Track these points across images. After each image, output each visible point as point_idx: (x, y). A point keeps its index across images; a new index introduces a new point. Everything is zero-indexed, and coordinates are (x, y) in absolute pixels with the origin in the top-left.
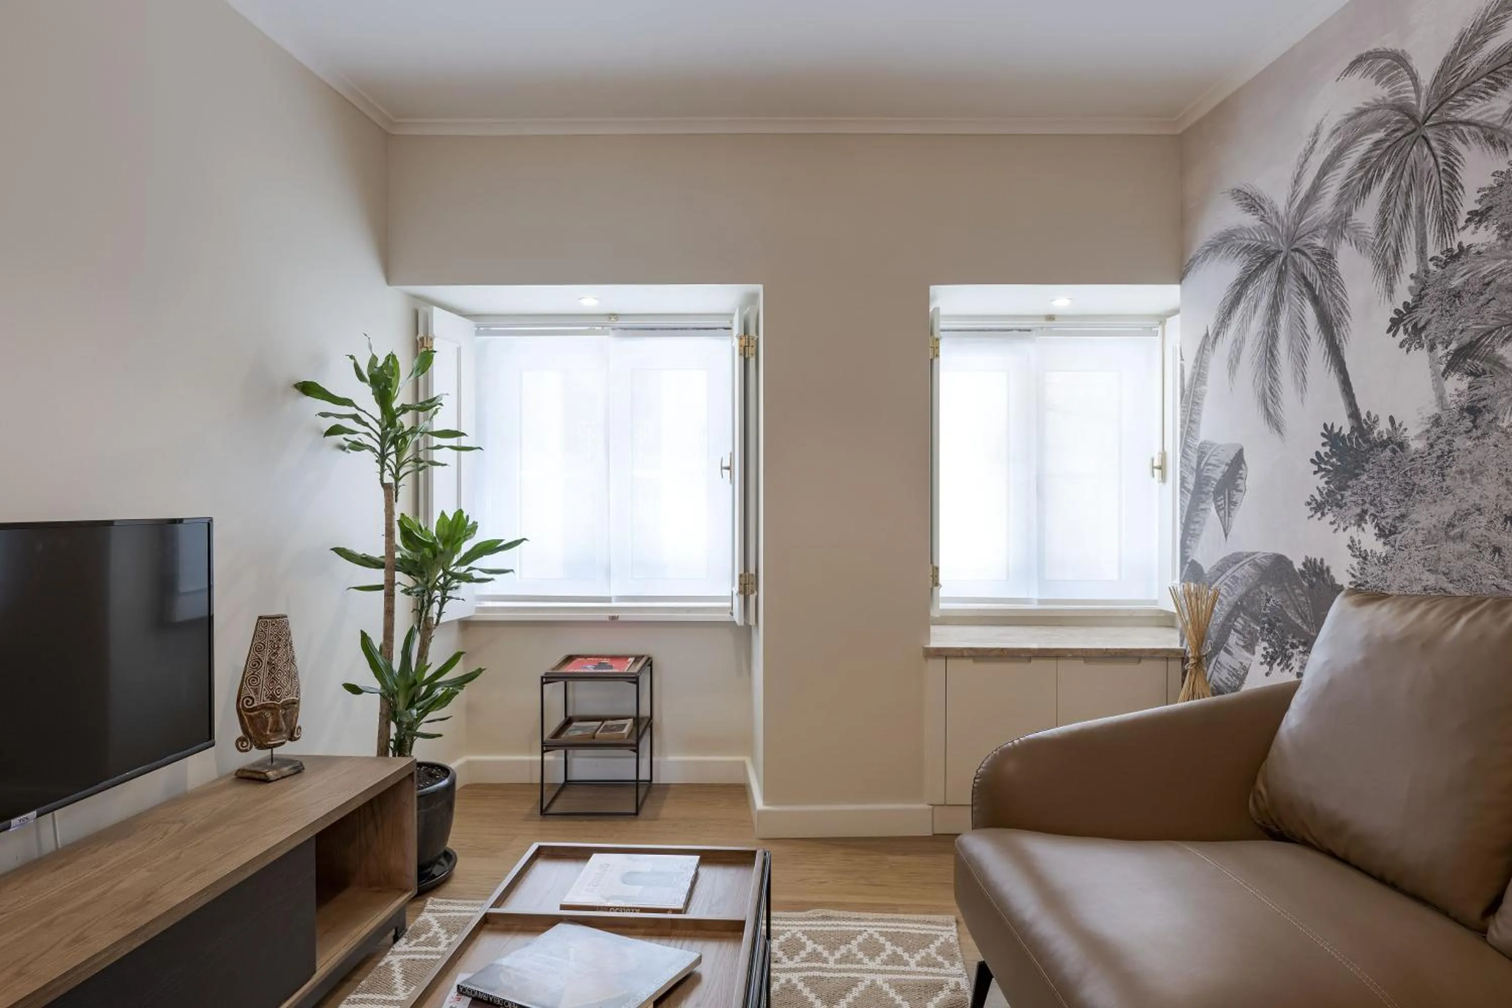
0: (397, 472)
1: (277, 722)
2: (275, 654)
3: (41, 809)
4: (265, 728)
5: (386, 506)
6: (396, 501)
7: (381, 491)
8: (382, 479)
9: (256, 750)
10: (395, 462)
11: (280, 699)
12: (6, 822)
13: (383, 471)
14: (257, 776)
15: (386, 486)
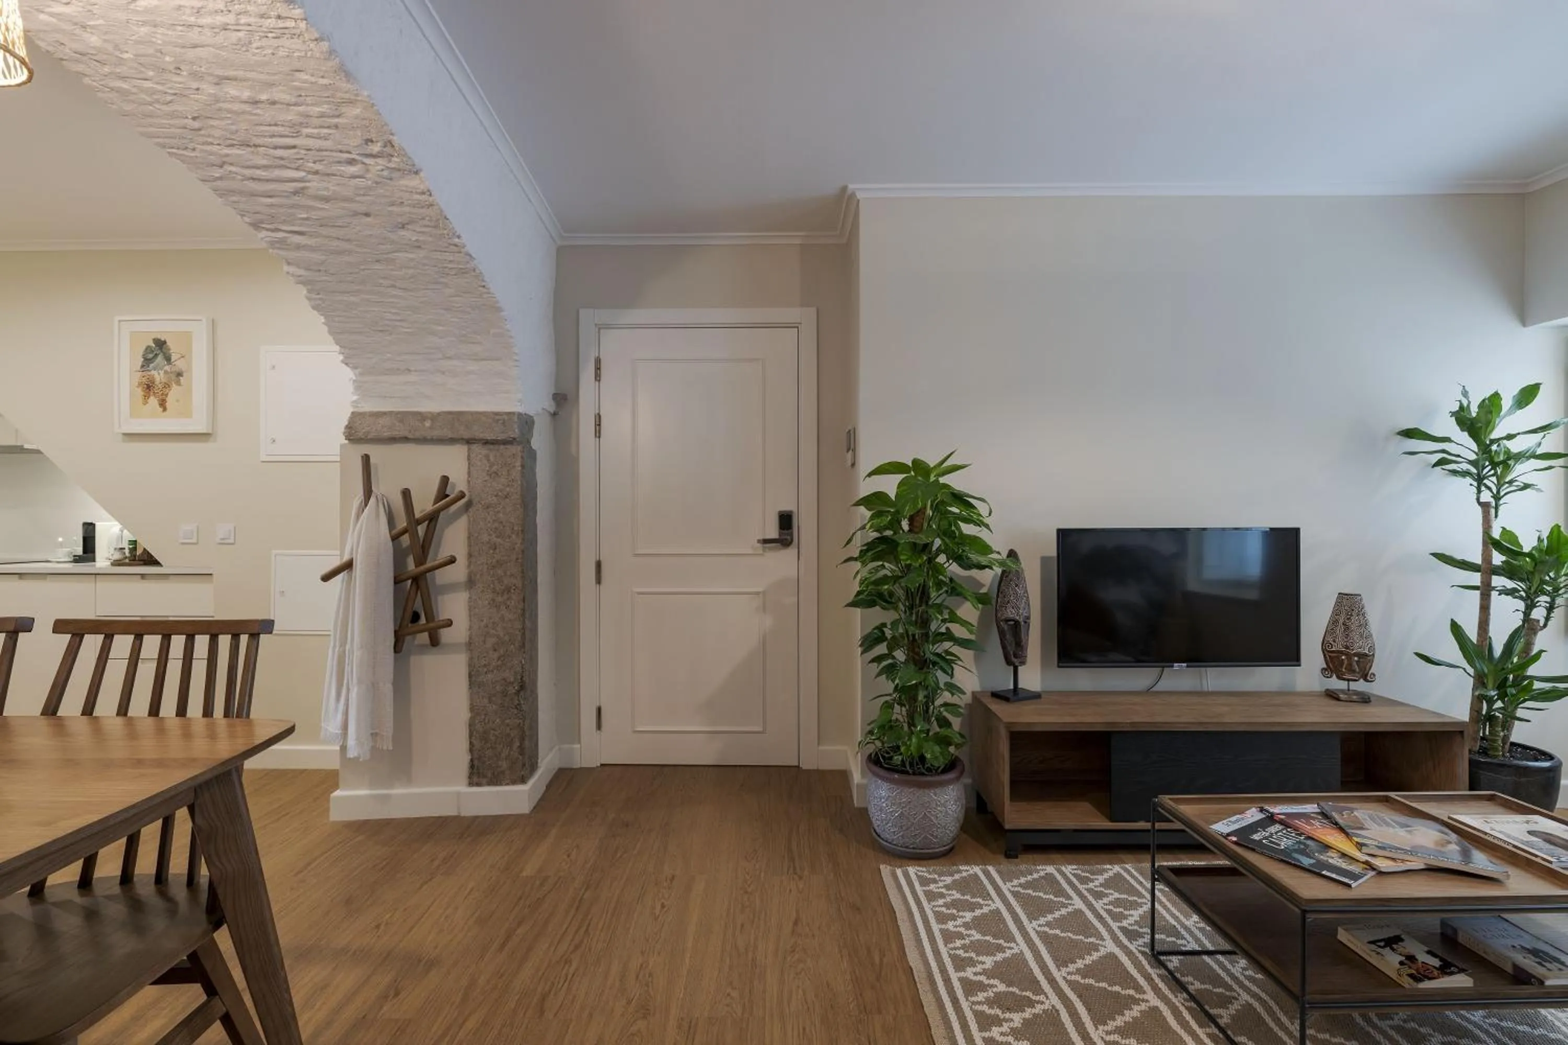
0: (1498, 492)
1: (1350, 665)
2: (1348, 619)
3: (1190, 664)
4: (1342, 667)
5: (1484, 521)
6: (1496, 516)
7: (1479, 510)
8: (1478, 499)
9: (1337, 680)
10: (1496, 482)
11: (1353, 650)
12: (1171, 664)
13: (1479, 491)
14: (1335, 696)
15: (1485, 506)
